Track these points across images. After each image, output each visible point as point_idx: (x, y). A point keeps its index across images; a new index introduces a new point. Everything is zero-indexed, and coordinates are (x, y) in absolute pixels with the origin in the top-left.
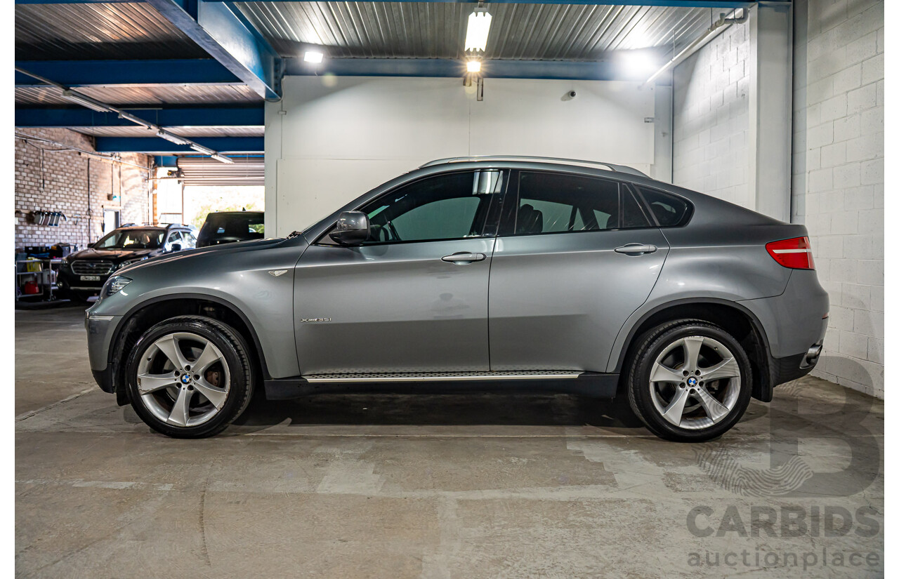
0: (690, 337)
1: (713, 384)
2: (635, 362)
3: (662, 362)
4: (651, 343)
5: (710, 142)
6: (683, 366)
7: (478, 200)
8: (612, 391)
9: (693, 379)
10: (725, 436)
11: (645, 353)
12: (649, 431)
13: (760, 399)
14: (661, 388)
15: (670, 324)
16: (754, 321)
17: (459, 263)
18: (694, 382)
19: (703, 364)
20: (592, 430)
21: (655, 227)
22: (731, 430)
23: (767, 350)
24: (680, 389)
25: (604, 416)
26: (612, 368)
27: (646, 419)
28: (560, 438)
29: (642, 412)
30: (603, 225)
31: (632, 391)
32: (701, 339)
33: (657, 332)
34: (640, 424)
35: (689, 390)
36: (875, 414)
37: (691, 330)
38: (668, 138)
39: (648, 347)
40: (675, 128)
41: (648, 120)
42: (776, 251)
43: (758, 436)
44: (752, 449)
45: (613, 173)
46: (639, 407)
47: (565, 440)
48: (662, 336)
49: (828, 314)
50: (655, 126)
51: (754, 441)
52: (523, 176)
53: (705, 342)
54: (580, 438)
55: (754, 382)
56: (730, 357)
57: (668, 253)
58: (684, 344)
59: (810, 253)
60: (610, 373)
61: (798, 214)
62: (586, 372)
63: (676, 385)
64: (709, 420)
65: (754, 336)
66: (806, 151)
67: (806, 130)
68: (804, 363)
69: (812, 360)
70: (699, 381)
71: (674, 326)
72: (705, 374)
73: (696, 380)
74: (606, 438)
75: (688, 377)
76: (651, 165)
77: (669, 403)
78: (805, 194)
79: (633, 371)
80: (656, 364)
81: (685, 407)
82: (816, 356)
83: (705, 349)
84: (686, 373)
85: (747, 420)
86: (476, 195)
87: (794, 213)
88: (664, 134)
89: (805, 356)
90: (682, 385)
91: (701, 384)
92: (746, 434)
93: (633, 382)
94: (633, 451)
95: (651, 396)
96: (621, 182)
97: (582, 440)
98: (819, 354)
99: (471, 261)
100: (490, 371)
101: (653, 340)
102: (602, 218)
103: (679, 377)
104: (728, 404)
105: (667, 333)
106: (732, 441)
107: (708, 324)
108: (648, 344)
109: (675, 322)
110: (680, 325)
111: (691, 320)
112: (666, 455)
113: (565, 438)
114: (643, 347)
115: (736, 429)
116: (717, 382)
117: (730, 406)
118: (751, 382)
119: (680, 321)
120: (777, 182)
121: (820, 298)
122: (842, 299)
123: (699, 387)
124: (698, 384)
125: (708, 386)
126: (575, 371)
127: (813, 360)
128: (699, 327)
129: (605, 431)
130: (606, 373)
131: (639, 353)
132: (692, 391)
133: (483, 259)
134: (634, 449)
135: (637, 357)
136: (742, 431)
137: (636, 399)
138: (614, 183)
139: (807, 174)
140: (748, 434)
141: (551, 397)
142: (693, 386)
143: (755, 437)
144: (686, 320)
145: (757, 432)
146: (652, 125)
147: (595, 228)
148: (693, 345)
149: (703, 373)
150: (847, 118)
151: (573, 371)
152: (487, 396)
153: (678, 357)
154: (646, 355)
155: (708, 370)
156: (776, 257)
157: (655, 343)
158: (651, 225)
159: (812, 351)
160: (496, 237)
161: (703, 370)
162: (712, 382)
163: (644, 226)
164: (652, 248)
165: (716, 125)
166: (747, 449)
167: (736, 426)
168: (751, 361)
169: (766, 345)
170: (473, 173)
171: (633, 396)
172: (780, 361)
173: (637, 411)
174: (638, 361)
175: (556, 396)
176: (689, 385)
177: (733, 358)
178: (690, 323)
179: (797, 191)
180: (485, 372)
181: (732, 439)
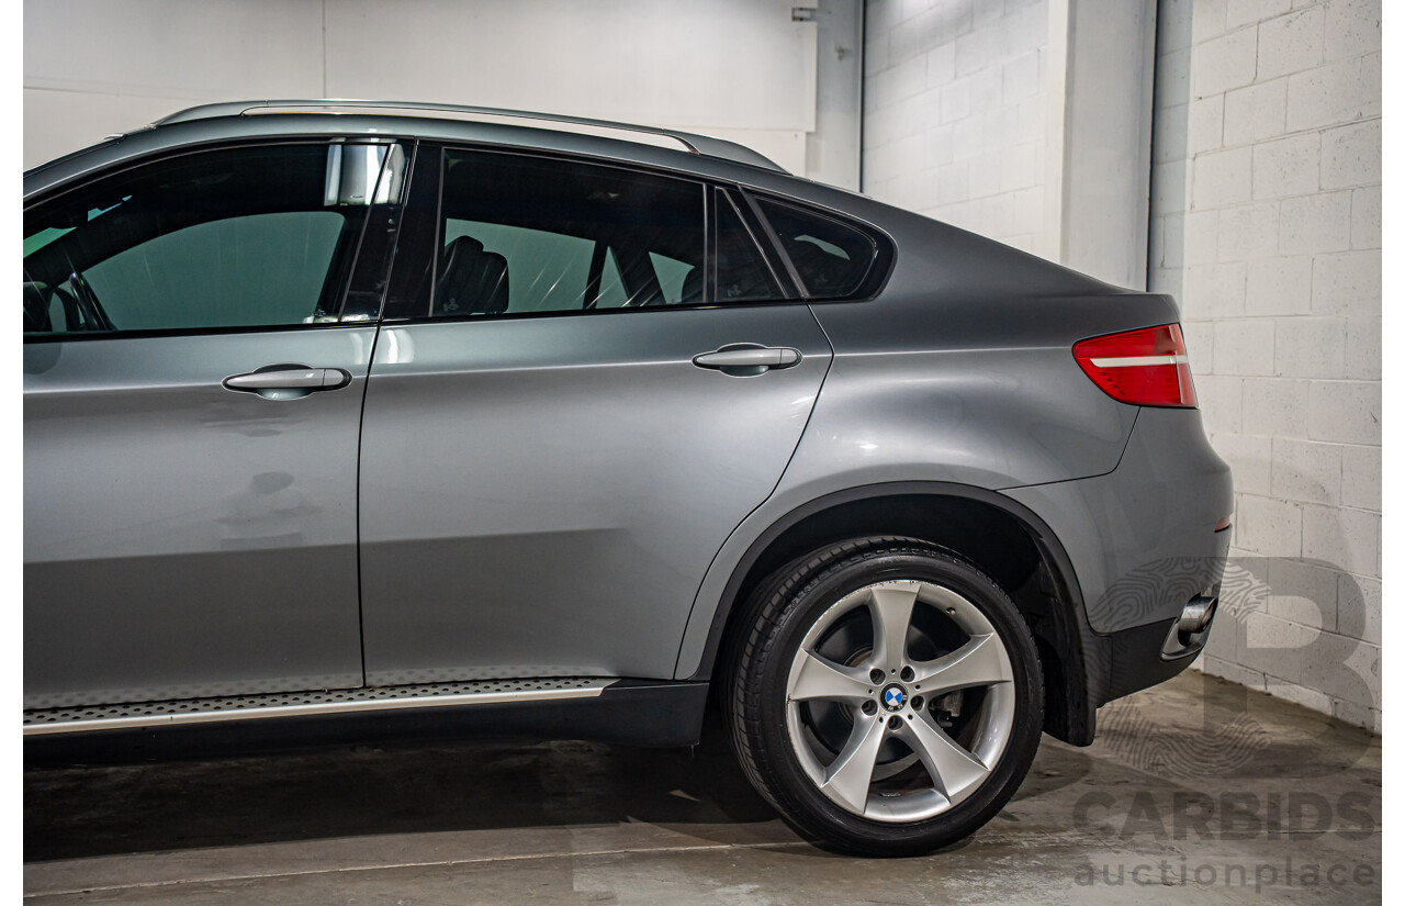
0: (886, 584)
1: (946, 700)
2: (749, 650)
3: (817, 647)
4: (787, 600)
5: (956, 77)
6: (870, 658)
7: (339, 220)
8: (690, 725)
9: (895, 692)
10: (983, 835)
11: (774, 624)
12: (790, 831)
13: (1065, 739)
14: (816, 714)
15: (836, 551)
16: (1044, 540)
17: (274, 396)
18: (898, 698)
19: (921, 650)
20: (642, 835)
21: (798, 300)
22: (995, 820)
23: (1079, 612)
24: (865, 716)
25: (678, 793)
26: (689, 669)
27: (780, 800)
28: (557, 860)
29: (767, 780)
30: (673, 294)
31: (744, 728)
32: (913, 587)
33: (804, 571)
34: (768, 814)
35: (886, 720)
36: (1361, 771)
37: (888, 565)
38: (851, 63)
39: (780, 610)
40: (868, 37)
41: (799, 14)
42: (1099, 362)
43: (1064, 836)
44: (1047, 870)
45: (692, 157)
46: (761, 768)
47: (569, 865)
48: (816, 582)
49: (1231, 520)
50: (819, 30)
51: (1055, 849)
52: (453, 162)
53: (923, 595)
54: (609, 857)
55: (1048, 697)
56: (987, 632)
57: (828, 369)
58: (872, 601)
59: (1184, 366)
60: (685, 681)
61: (1166, 264)
62: (624, 679)
63: (855, 708)
64: (940, 796)
65: (1046, 576)
66: (1188, 102)
67: (1189, 46)
68: (1171, 645)
69: (1192, 638)
70: (911, 696)
71: (847, 556)
72: (929, 677)
73: (904, 692)
74: (677, 854)
75: (884, 684)
76: (808, 134)
77: (837, 753)
78: (1183, 213)
79: (743, 673)
80: (802, 654)
81: (878, 763)
82: (1203, 627)
83: (924, 613)
84: (877, 675)
85: (1036, 792)
86: (336, 208)
87: (1157, 262)
88: (842, 52)
89: (1175, 628)
90: (869, 707)
91: (916, 703)
92: (1034, 829)
93: (745, 702)
94: (745, 887)
95: (789, 739)
96: (711, 183)
97: (616, 862)
98: (1209, 622)
99: (308, 390)
100: (365, 687)
101: (794, 593)
102: (670, 273)
103: (860, 685)
104: (985, 754)
105: (827, 574)
106: (1000, 848)
107: (931, 548)
108: (779, 603)
109: (848, 546)
110: (860, 551)
111: (889, 538)
112: (832, 893)
113: (569, 859)
114: (767, 611)
115: (1009, 816)
116: (958, 697)
117: (991, 758)
118: (1041, 696)
119: (862, 542)
120: (1115, 184)
121: (1208, 477)
122: (1272, 478)
123: (913, 712)
124: (908, 703)
125: (935, 707)
126: (594, 678)
127: (1195, 637)
128: (909, 558)
129: (677, 835)
130: (674, 681)
131: (760, 625)
132: (895, 722)
133: (344, 384)
134: (749, 881)
135: (754, 637)
136: (1024, 821)
137: (753, 745)
138: (691, 186)
139: (1189, 162)
140: (1039, 830)
141: (541, 746)
142: (896, 708)
143: (1056, 838)
144: (876, 539)
145: (1061, 824)
146: (810, 28)
147: (657, 303)
148: (893, 603)
149: (921, 674)
150: (1294, 15)
151: (589, 679)
152: (364, 754)
153: (857, 635)
154: (776, 630)
155: (930, 668)
156: (1099, 377)
157: (797, 600)
158: (787, 297)
159: (1193, 613)
160: (380, 323)
161: (920, 668)
162: (944, 696)
163: (768, 297)
164: (788, 354)
165: (971, 31)
166: (1037, 869)
167: (1008, 808)
168: (1039, 641)
169: (1075, 599)
170: (328, 145)
171: (745, 737)
172: (1114, 641)
173: (756, 778)
174: (755, 648)
175: (554, 744)
176: (886, 706)
177: (994, 634)
178: (886, 546)
179: (1166, 205)
180: (350, 690)
181: (1002, 844)
